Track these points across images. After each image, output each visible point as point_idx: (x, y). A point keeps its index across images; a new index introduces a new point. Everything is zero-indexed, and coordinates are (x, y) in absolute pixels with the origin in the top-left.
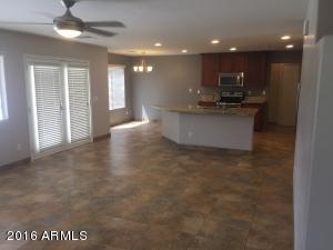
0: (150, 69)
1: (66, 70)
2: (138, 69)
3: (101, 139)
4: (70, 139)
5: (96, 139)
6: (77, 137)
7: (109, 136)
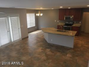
0: (41, 15)
1: (9, 18)
2: (38, 15)
3: (25, 39)
4: (12, 41)
5: (23, 39)
6: (15, 40)
7: (28, 37)
